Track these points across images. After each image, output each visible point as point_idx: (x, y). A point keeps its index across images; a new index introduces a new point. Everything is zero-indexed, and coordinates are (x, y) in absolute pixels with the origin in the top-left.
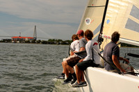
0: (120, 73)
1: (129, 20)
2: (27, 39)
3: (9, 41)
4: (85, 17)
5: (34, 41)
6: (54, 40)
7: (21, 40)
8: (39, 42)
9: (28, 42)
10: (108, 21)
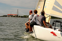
0: (44, 27)
1: (54, 6)
2: (14, 15)
3: (6, 16)
4: (38, 5)
5: (17, 16)
6: (26, 16)
7: (12, 16)
8: (19, 17)
9: (15, 17)
10: (46, 7)
